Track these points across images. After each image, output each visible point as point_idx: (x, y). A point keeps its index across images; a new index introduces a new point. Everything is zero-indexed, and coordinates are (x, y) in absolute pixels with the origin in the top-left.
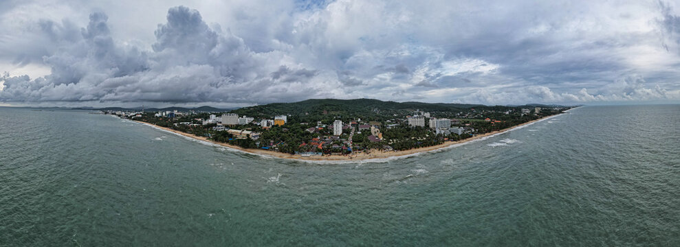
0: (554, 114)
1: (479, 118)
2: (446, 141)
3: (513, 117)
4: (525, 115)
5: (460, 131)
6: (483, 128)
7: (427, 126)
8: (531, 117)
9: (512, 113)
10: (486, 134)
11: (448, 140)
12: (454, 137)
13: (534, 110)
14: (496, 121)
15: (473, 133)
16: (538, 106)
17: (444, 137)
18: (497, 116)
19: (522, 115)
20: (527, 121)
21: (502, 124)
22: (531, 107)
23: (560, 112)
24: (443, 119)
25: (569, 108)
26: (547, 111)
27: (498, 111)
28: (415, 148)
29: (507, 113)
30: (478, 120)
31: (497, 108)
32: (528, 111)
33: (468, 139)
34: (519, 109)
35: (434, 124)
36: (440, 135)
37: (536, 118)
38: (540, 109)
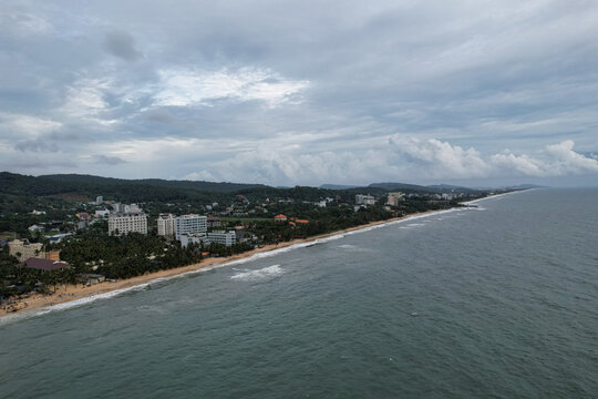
0: (436, 208)
1: (260, 214)
2: (206, 257)
3: (336, 213)
4: (362, 209)
5: (229, 238)
6: (274, 234)
7: (154, 232)
8: (377, 214)
9: (334, 204)
10: (280, 245)
11: (210, 256)
12: (219, 250)
13: (386, 199)
14: (298, 221)
15: (254, 243)
16: (397, 188)
17: (202, 250)
18: (300, 211)
19: (357, 208)
20: (365, 221)
21: (311, 225)
22: (379, 191)
23: (454, 203)
24: (192, 216)
25: (484, 194)
26: (418, 200)
27: (301, 197)
28: (151, 272)
29: (323, 204)
30: (260, 219)
31: (300, 193)
32: (371, 201)
33: (246, 253)
34: (349, 195)
35: (168, 227)
36: (191, 246)
37: (386, 217)
38: (400, 195)
